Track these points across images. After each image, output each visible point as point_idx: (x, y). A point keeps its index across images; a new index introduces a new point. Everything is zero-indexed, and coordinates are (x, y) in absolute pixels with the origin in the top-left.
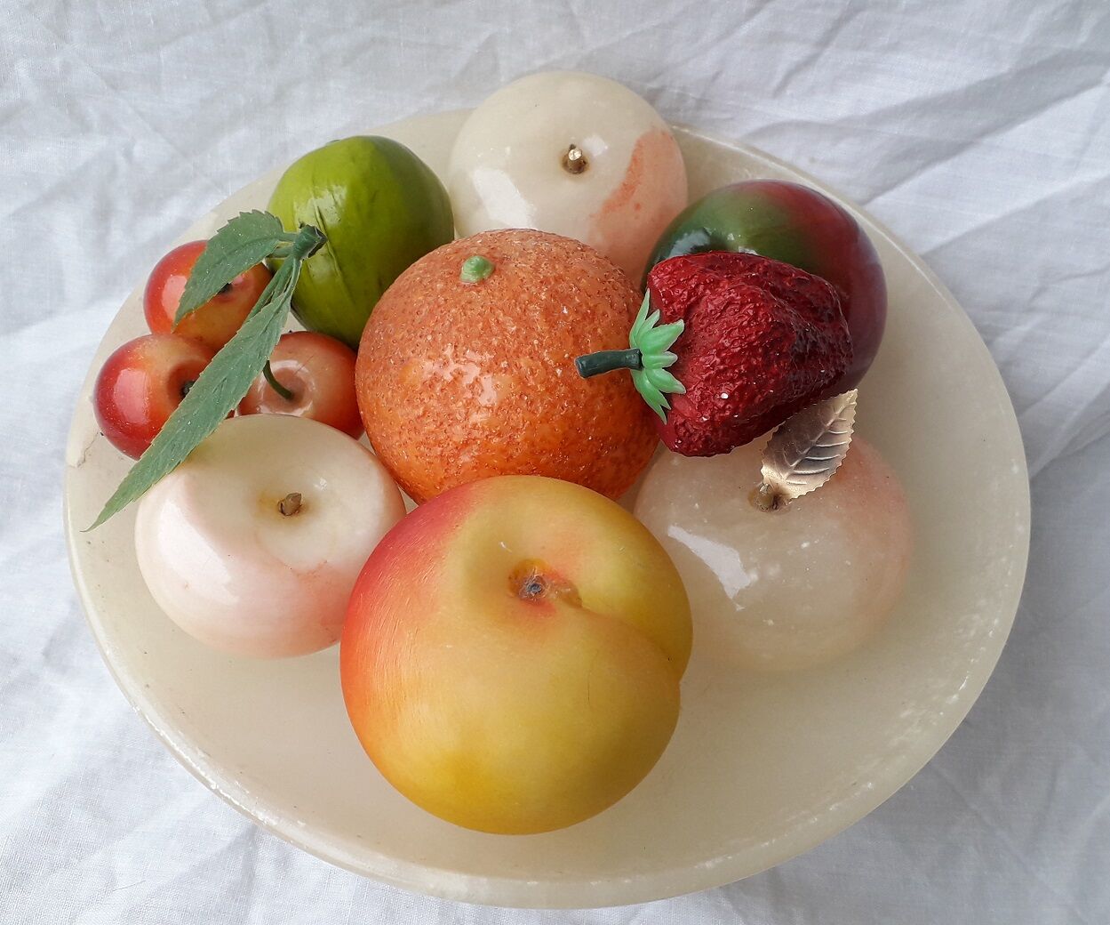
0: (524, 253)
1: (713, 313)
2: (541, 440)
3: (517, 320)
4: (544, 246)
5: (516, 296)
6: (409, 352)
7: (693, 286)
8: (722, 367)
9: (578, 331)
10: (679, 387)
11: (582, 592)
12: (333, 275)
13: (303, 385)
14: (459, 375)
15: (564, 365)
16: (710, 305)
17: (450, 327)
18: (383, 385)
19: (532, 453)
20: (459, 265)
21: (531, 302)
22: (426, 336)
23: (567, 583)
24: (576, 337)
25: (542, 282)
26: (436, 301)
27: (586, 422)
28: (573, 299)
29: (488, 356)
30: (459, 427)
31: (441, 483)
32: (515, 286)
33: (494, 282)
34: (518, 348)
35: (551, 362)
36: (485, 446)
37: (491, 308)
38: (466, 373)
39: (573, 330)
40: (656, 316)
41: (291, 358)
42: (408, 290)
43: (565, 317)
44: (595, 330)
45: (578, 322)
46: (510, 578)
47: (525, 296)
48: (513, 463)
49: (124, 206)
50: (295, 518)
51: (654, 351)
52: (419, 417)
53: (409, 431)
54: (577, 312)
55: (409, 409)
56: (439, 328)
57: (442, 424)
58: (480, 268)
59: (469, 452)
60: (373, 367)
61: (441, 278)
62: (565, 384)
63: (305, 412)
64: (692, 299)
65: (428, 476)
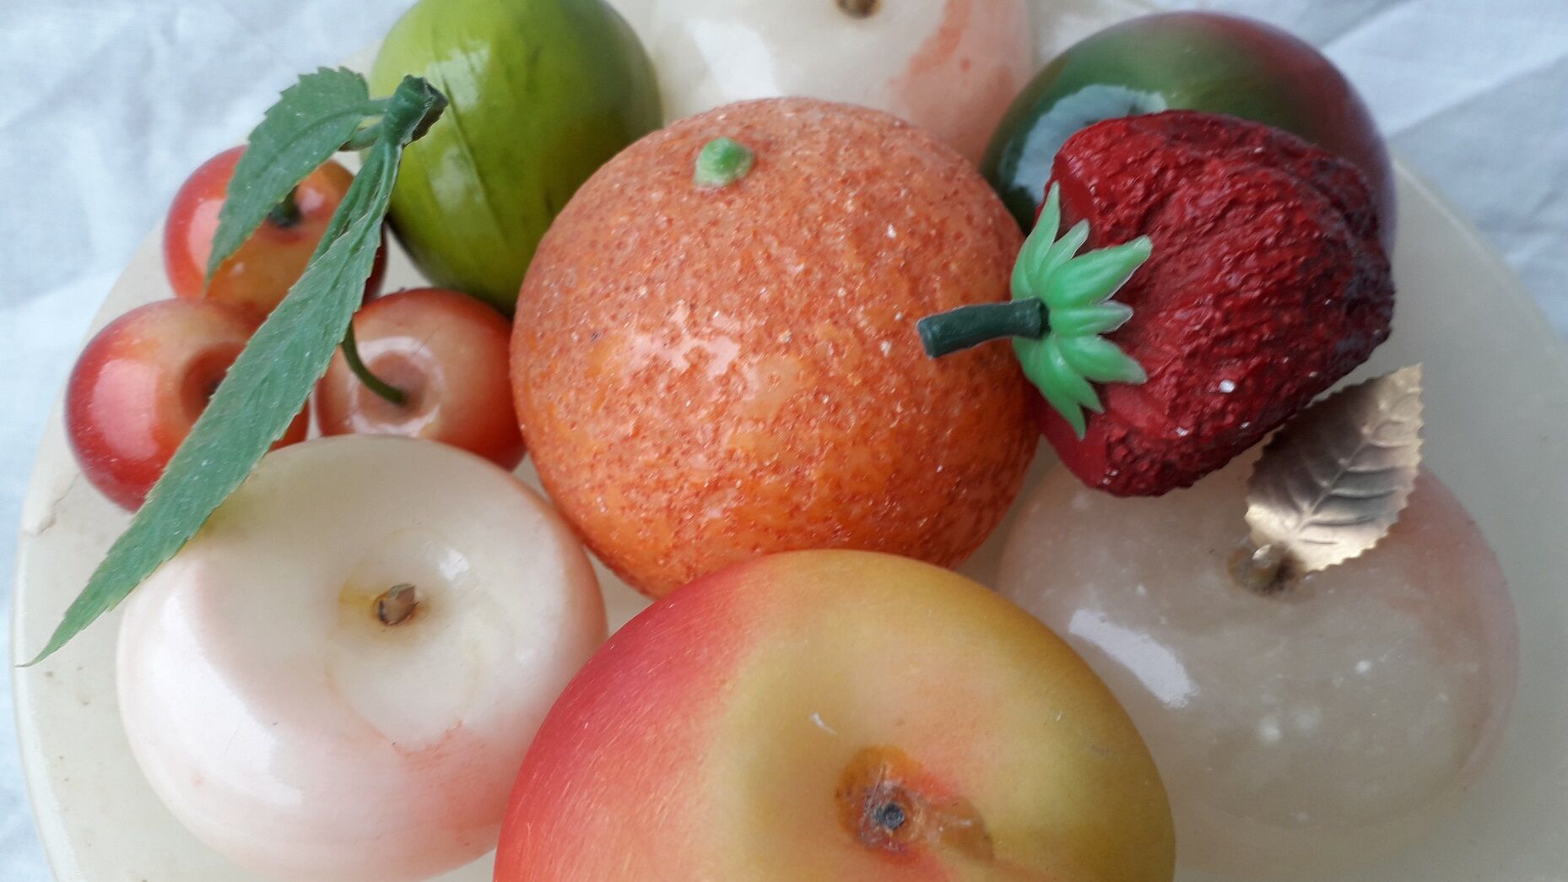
0: (804, 132)
1: (1199, 223)
2: (855, 476)
3: (806, 251)
4: (838, 120)
5: (798, 206)
6: (605, 317)
7: (1155, 171)
8: (1224, 330)
9: (916, 270)
10: (1134, 371)
11: (993, 823)
12: (470, 191)
13: (422, 381)
14: (699, 360)
15: (895, 334)
16: (1189, 210)
17: (681, 270)
18: (559, 380)
19: (837, 501)
20: (689, 158)
21: (827, 218)
22: (636, 288)
23: (960, 806)
24: (914, 281)
25: (844, 181)
26: (652, 224)
27: (933, 440)
28: (902, 210)
29: (752, 323)
30: (701, 457)
31: (667, 555)
32: (796, 189)
33: (758, 184)
34: (810, 304)
35: (871, 331)
36: (751, 489)
37: (755, 234)
38: (715, 356)
39: (906, 269)
40: (1080, 233)
41: (400, 334)
42: (598, 207)
43: (892, 245)
44: (946, 266)
45: (916, 253)
46: (838, 795)
47: (815, 208)
48: (800, 520)
49: (169, 112)
50: (405, 630)
51: (1081, 303)
52: (626, 439)
53: (609, 463)
54: (912, 234)
55: (607, 424)
56: (659, 272)
57: (669, 450)
58: (730, 160)
59: (720, 501)
60: (540, 347)
61: (659, 182)
62: (898, 369)
63: (425, 428)
64: (1153, 198)
65: (643, 542)
